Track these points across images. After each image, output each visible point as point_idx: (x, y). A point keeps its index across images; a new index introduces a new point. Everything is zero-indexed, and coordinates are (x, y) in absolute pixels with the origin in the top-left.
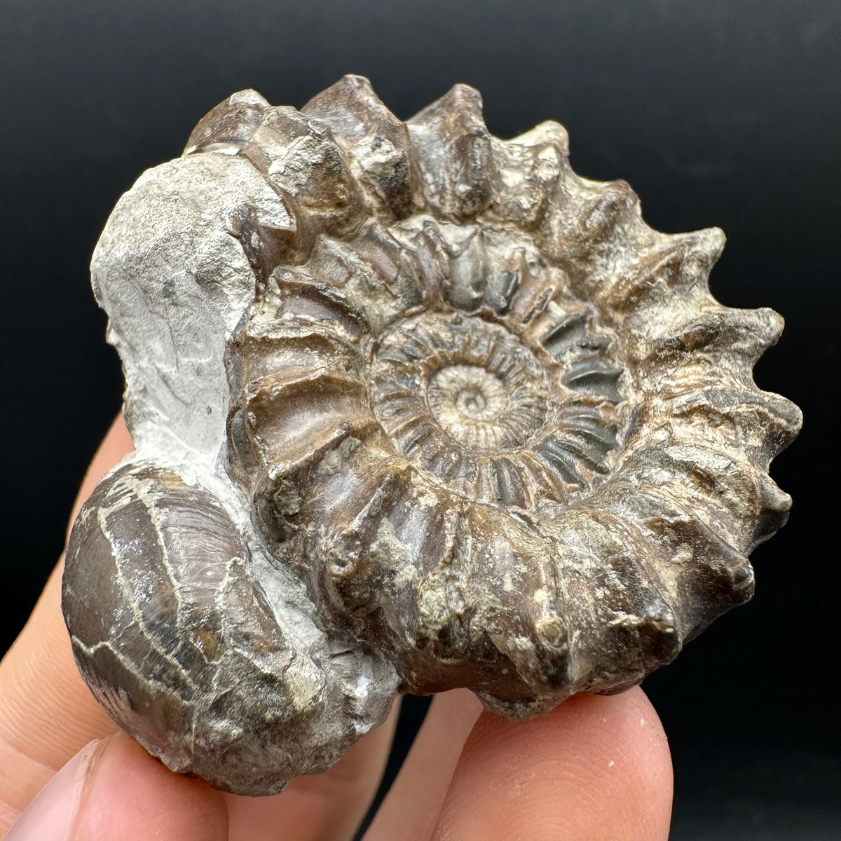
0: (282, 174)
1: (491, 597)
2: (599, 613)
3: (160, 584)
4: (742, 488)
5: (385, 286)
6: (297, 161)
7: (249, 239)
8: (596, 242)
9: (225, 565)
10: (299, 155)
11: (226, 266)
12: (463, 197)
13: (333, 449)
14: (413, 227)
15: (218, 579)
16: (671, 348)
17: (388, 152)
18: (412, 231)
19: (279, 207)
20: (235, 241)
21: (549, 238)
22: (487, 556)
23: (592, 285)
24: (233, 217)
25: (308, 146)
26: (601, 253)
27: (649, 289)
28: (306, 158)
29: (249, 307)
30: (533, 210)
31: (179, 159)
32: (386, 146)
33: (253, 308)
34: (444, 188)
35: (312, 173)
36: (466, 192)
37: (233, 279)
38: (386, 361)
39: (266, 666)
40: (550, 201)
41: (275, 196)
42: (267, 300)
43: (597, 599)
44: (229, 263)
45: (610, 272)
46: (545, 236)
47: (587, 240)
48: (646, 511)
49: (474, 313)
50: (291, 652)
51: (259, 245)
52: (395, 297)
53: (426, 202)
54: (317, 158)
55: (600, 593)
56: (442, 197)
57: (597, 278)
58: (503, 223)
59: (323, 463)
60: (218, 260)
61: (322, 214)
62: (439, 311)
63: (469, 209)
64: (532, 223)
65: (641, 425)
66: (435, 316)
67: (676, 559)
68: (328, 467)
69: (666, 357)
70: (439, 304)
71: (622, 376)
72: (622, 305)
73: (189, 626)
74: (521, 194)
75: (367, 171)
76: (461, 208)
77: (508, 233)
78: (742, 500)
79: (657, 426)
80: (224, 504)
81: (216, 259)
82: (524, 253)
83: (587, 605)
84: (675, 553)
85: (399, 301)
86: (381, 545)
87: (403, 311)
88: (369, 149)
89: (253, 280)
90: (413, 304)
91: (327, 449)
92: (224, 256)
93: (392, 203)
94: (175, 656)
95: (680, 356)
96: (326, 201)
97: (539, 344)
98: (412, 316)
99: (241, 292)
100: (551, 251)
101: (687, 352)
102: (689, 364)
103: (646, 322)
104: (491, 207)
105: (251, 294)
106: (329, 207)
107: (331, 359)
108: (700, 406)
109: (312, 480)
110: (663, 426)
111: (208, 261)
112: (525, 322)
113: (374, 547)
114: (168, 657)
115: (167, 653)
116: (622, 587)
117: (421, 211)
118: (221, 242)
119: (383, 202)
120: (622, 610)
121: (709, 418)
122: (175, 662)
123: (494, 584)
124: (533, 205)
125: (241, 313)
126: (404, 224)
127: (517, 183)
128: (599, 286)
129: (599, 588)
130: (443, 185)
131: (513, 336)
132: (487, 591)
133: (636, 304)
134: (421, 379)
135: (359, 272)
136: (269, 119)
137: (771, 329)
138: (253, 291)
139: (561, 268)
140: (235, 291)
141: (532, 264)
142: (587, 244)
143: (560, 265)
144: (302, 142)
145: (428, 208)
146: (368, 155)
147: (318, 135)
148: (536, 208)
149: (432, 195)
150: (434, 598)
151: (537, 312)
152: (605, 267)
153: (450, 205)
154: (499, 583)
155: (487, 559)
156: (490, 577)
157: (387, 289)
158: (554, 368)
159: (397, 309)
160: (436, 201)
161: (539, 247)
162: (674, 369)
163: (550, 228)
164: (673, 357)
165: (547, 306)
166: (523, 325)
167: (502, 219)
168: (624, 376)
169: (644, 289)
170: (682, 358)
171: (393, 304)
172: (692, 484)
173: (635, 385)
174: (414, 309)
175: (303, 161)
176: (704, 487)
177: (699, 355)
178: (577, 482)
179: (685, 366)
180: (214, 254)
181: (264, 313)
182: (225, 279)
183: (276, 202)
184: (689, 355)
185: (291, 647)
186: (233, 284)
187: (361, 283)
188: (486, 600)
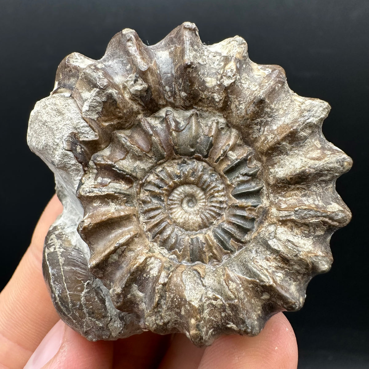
0: (88, 111)
1: (176, 316)
2: (223, 322)
3: (63, 290)
4: (302, 264)
5: (145, 154)
6: (95, 102)
7: (76, 150)
8: (253, 120)
9: (84, 284)
10: (95, 99)
11: (68, 164)
12: (184, 98)
13: (113, 254)
14: (161, 115)
15: (82, 291)
16: (283, 183)
17: (141, 84)
18: (161, 117)
19: (88, 129)
20: (69, 153)
21: (231, 114)
22: (175, 299)
23: (252, 139)
24: (67, 141)
25: (98, 94)
26: (257, 124)
27: (278, 147)
28: (99, 100)
29: (82, 179)
30: (221, 102)
31: (48, 97)
32: (140, 81)
33: (84, 178)
34: (175, 93)
35: (103, 105)
36: (185, 96)
37: (72, 168)
38: (147, 190)
39: (100, 324)
40: (230, 96)
41: (86, 124)
42: (91, 171)
43: (222, 317)
44: (69, 163)
45: (261, 133)
46: (229, 113)
47: (247, 119)
48: (252, 276)
49: (192, 157)
50: (110, 318)
51: (81, 151)
52: (151, 158)
53: (167, 101)
54: (104, 99)
55: (223, 315)
56: (174, 98)
57: (254, 136)
58: (207, 107)
59: (110, 259)
60: (63, 163)
61: (112, 123)
62: (174, 159)
63: (188, 104)
64: (221, 108)
65: (265, 220)
66: (172, 162)
67: (262, 298)
68: (112, 260)
69: (281, 186)
70: (174, 157)
71: (262, 190)
72: (264, 153)
73: (73, 308)
74: (215, 93)
75: (133, 94)
76: (184, 103)
77: (210, 112)
78: (302, 268)
79: (271, 223)
80: (85, 255)
81: (62, 162)
82: (218, 123)
83: (217, 319)
84: (262, 296)
85: (153, 159)
86: (132, 295)
87: (156, 163)
88: (133, 82)
89: (81, 167)
90: (160, 159)
91: (110, 254)
92: (65, 160)
93: (148, 107)
94: (70, 316)
95: (288, 187)
96: (113, 117)
97: (222, 173)
98: (161, 164)
99: (77, 173)
100: (232, 120)
101: (292, 185)
102: (293, 190)
103: (276, 164)
104: (200, 101)
105: (82, 173)
106: (115, 119)
107: (117, 202)
108: (291, 219)
109: (106, 266)
110: (274, 224)
111: (60, 163)
112: (216, 162)
113: (129, 296)
114: (69, 315)
115: (68, 314)
116: (232, 314)
117: (164, 106)
118: (63, 155)
119: (143, 107)
120: (232, 322)
121: (295, 224)
122: (71, 317)
123: (177, 311)
124: (220, 100)
125: (78, 181)
126: (157, 114)
127: (213, 85)
128: (256, 140)
129: (223, 312)
130: (175, 92)
131: (210, 168)
132: (174, 314)
133: (272, 154)
134: (164, 197)
135: (131, 151)
136: (81, 76)
137: (344, 168)
138: (82, 171)
139: (237, 129)
140: (75, 172)
141: (222, 128)
142: (248, 121)
143: (237, 128)
144: (95, 92)
145: (169, 104)
146: (132, 85)
147: (102, 89)
148: (222, 101)
149: (170, 97)
150: (151, 320)
151: (221, 158)
152: (259, 130)
153: (179, 101)
154: (179, 311)
155: (175, 301)
156: (176, 309)
157: (146, 155)
158: (228, 187)
159: (152, 163)
160: (172, 100)
161: (226, 118)
162: (285, 192)
163: (231, 109)
164: (285, 187)
165: (226, 155)
166: (215, 163)
167: (206, 105)
168: (263, 190)
169: (275, 148)
170: (289, 188)
171: (151, 161)
172: (279, 259)
173: (267, 195)
174: (161, 161)
175: (98, 102)
176: (284, 262)
177: (298, 186)
178: (229, 250)
179: (291, 191)
180: (61, 161)
181: (89, 178)
182: (69, 168)
183: (87, 126)
184: (293, 187)
185: (110, 315)
186: (73, 170)
187: (133, 155)
188: (173, 318)
